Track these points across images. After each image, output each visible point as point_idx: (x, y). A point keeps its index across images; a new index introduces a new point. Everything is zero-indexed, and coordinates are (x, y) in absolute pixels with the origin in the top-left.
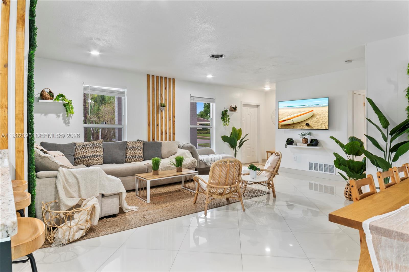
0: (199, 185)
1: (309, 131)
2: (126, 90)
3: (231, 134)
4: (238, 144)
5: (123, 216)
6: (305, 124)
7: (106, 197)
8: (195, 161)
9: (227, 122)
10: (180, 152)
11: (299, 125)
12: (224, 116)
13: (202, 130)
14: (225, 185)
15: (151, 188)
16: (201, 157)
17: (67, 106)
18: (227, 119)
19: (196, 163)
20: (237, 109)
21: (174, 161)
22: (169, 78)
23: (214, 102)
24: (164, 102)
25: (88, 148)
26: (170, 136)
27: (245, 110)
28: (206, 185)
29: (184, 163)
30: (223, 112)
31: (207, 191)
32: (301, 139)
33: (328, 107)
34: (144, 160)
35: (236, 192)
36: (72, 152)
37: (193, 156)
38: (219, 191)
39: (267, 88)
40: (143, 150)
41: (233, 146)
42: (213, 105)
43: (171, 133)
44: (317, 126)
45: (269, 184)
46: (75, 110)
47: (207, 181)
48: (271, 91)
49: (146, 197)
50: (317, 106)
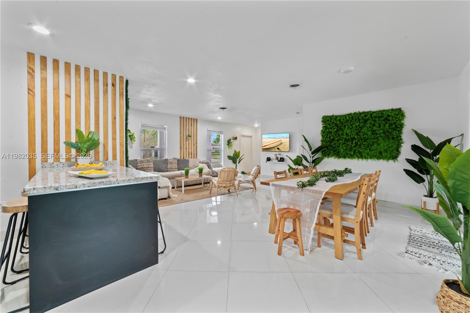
0: (213, 183)
1: (279, 153)
2: (166, 127)
3: (234, 154)
4: (238, 161)
5: (170, 199)
6: (277, 148)
7: (161, 189)
8: (210, 171)
9: (231, 147)
10: (201, 165)
11: (273, 149)
12: (229, 142)
13: (215, 153)
14: (227, 181)
15: (185, 186)
16: (214, 169)
17: (131, 137)
18: (231, 145)
19: (211, 172)
20: (237, 138)
21: (198, 170)
22: (194, 119)
23: (222, 134)
24: (190, 134)
25: (144, 162)
26: (194, 156)
27: (243, 139)
28: (217, 182)
29: (203, 172)
30: (228, 140)
31: (217, 185)
32: (275, 157)
33: (289, 139)
34: (178, 170)
35: (233, 186)
36: (135, 165)
37: (209, 168)
38: (224, 185)
39: (256, 125)
40: (178, 164)
41: (235, 162)
42: (222, 136)
43: (194, 154)
44: (283, 149)
45: (253, 182)
46: (136, 139)
47: (217, 180)
48: (258, 127)
49: (182, 191)
50: (283, 138)
